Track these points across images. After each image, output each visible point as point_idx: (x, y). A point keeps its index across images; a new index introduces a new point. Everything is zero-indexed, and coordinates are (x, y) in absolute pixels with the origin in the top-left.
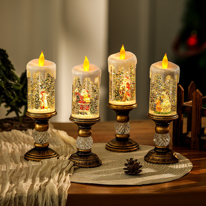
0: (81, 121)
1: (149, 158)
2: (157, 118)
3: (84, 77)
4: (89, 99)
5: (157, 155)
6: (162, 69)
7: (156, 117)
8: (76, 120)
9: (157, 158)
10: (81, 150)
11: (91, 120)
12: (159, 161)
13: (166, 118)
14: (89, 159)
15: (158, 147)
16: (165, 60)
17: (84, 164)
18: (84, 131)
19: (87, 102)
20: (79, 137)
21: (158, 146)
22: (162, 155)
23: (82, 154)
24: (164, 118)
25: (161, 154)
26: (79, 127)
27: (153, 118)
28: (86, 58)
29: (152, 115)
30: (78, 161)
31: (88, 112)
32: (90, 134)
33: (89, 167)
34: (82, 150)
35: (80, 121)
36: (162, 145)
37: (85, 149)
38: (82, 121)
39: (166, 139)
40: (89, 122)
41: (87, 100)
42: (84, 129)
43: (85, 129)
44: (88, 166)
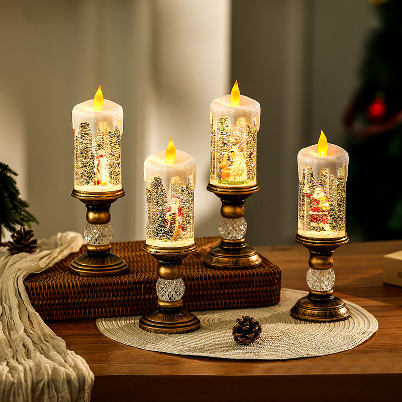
0: (315, 243)
1: (212, 260)
2: (224, 191)
3: (320, 167)
5: (225, 254)
6: (230, 108)
7: (222, 190)
9: (226, 259)
10: (316, 291)
11: (332, 240)
12: (228, 263)
13: (238, 190)
14: (329, 308)
15: (226, 241)
16: (236, 92)
17: (322, 316)
18: (320, 259)
19: (324, 209)
20: (311, 270)
21: (226, 239)
22: (233, 254)
24: (235, 190)
25: (231, 252)
26: (311, 253)
27: (217, 190)
28: (322, 134)
29: (216, 187)
30: (310, 311)
31: (327, 227)
32: (329, 265)
33: (330, 320)
34: (318, 292)
35: (313, 243)
36: (232, 237)
37: (322, 290)
38: (317, 243)
39: (239, 227)
40: (330, 243)
41: (325, 205)
42: (320, 255)
43: (322, 255)
44: (328, 320)
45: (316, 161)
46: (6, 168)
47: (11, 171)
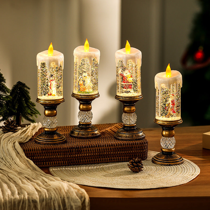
3: (127, 59)
4: (131, 79)
8: (121, 98)
10: (127, 125)
14: (134, 133)
17: (131, 137)
19: (130, 81)
20: (124, 113)
23: (128, 128)
26: (124, 105)
28: (127, 42)
30: (125, 135)
35: (125, 99)
37: (131, 124)
38: (127, 99)
43: (130, 106)
45: (125, 56)
46: (24, 85)
47: (26, 87)
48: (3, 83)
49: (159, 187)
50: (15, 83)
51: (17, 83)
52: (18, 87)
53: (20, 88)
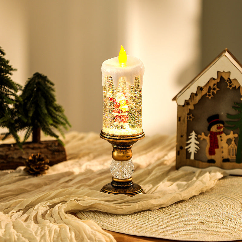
0: (115, 139)
10: (117, 179)
18: (120, 152)
23: (118, 185)
26: (113, 147)
32: (129, 157)
40: (127, 139)
42: (120, 149)
46: (44, 78)
47: (48, 81)
48: (8, 76)
49: (237, 239)
50: (31, 76)
51: (34, 75)
52: (35, 81)
53: (38, 83)
